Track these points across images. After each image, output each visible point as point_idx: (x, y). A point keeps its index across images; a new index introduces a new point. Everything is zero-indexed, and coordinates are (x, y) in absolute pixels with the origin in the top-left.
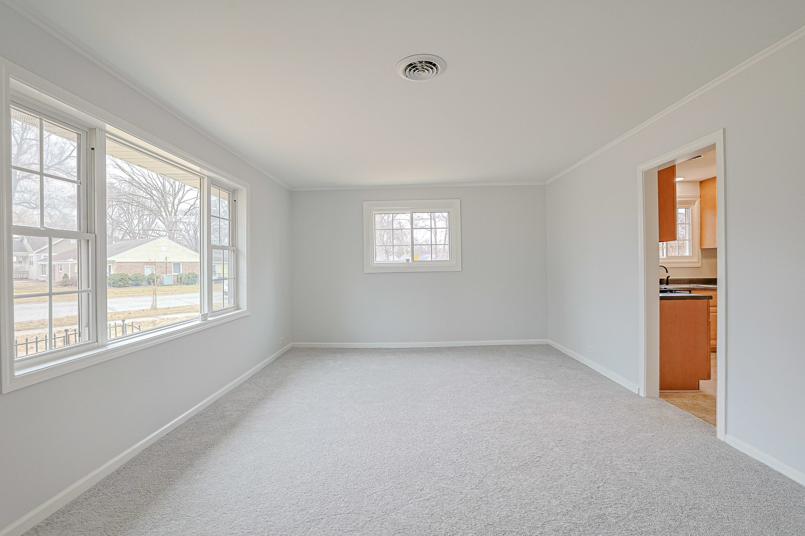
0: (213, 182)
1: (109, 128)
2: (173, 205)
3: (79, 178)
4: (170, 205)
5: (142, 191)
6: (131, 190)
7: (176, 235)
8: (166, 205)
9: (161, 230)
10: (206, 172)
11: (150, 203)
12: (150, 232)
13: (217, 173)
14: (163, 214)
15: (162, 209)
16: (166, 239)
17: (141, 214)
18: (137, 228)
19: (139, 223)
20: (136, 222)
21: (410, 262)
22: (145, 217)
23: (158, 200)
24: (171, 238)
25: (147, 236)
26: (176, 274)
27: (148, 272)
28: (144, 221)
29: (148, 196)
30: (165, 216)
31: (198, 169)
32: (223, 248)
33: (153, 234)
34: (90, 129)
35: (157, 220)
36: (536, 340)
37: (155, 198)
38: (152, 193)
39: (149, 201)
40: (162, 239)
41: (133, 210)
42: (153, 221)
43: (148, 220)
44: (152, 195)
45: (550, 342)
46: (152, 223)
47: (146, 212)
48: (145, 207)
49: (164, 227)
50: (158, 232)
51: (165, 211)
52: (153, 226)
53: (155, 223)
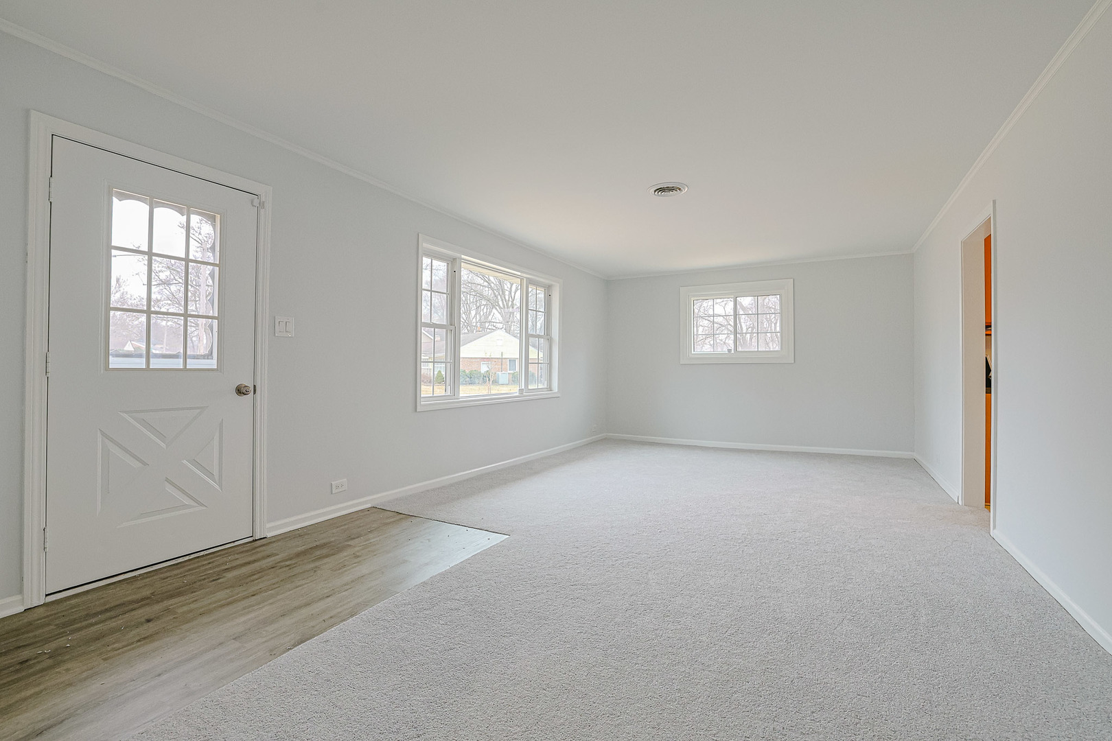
0: (530, 282)
1: (463, 256)
2: (510, 292)
3: (447, 291)
4: (507, 293)
5: (479, 279)
6: (470, 277)
7: (512, 327)
8: (503, 293)
9: (498, 321)
10: (525, 275)
11: (487, 292)
12: (487, 325)
13: (530, 274)
14: (500, 303)
15: (499, 297)
16: (502, 332)
17: (478, 304)
18: (474, 320)
19: (476, 314)
20: (473, 313)
21: (733, 352)
22: (482, 307)
23: (496, 288)
24: (508, 331)
25: (484, 328)
26: (512, 372)
27: (484, 369)
28: (482, 313)
29: (486, 284)
30: (502, 306)
31: (519, 274)
32: (539, 336)
33: (490, 327)
34: (454, 259)
35: (494, 310)
36: (896, 452)
37: (492, 285)
38: (489, 280)
39: (487, 289)
40: (498, 332)
41: (471, 300)
42: (490, 312)
43: (485, 310)
44: (489, 282)
45: (916, 455)
46: (489, 314)
47: (484, 302)
48: (482, 296)
49: (501, 319)
50: (495, 324)
51: (502, 300)
52: (490, 317)
53: (492, 314)
